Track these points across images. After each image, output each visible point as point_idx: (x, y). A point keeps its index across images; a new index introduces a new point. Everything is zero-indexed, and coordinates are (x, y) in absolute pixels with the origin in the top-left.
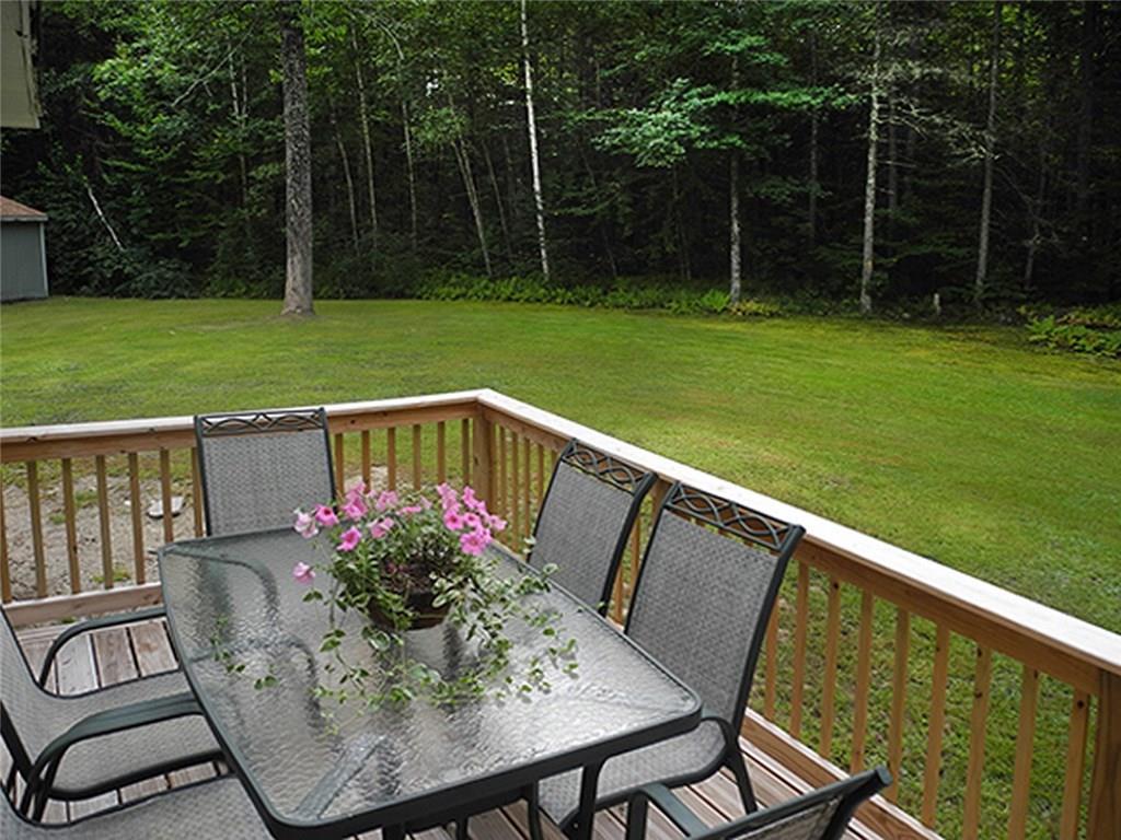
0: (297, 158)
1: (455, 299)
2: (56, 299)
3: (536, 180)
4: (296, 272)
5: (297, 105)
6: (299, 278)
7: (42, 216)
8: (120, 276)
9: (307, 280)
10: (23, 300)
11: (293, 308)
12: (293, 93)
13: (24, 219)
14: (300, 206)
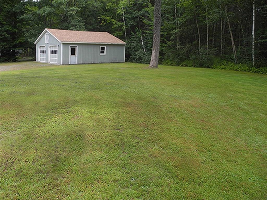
0: (156, 22)
1: (222, 69)
2: (126, 63)
3: (253, 31)
4: (154, 55)
5: (157, 8)
6: (154, 57)
7: (125, 43)
8: (140, 58)
9: (156, 58)
10: (118, 62)
11: (151, 66)
12: (156, 4)
13: (120, 44)
14: (156, 36)
